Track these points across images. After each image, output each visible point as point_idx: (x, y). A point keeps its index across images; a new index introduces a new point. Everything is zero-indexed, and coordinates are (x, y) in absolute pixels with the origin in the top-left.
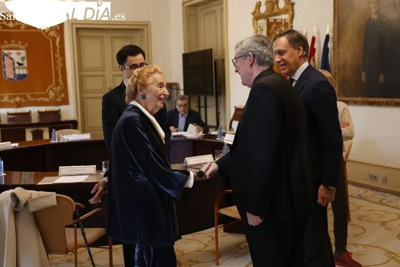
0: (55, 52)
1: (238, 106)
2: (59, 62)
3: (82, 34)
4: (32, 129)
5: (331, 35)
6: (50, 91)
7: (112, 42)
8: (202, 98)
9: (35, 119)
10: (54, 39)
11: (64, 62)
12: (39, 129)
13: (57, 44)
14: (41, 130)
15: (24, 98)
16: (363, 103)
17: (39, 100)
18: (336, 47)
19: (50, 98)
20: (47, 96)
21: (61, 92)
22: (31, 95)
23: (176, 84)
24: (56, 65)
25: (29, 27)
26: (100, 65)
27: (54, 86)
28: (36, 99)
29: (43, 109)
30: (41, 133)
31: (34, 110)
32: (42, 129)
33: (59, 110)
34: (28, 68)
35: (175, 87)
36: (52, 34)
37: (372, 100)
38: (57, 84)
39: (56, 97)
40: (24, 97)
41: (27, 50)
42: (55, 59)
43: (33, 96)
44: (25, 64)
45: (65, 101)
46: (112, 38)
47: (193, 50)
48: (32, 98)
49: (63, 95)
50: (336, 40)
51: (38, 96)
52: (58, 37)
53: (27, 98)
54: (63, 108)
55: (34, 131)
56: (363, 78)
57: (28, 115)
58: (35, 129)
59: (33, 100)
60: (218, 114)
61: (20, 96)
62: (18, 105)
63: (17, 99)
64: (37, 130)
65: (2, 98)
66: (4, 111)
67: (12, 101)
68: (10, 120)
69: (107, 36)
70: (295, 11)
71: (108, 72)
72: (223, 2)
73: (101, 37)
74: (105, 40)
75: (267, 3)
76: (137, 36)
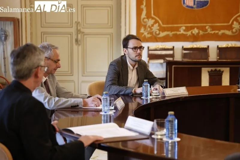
4: (210, 69)
9: (213, 56)
12: (218, 69)
14: (220, 71)
15: (203, 31)
17: (220, 33)
20: (230, 28)
22: (211, 27)
28: (217, 32)
29: (224, 44)
30: (220, 74)
31: (213, 46)
32: (222, 69)
40: (203, 29)
43: (213, 28)
48: (213, 30)
51: (220, 28)
53: (206, 30)
55: (212, 70)
57: (205, 50)
58: (213, 69)
59: (213, 32)
61: (198, 28)
62: (195, 38)
63: (195, 31)
64: (216, 70)
65: (178, 29)
66: (179, 45)
67: (189, 33)
68: (184, 56)
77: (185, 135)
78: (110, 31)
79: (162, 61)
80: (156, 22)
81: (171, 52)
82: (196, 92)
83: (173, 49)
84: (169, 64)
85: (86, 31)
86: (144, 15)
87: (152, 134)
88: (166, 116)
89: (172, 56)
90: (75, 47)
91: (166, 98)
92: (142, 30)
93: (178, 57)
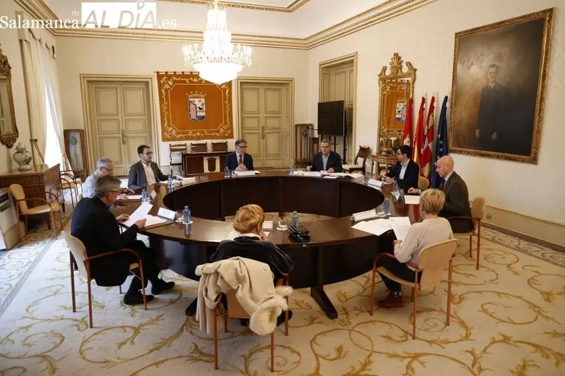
0: (225, 100)
1: (362, 146)
2: (227, 107)
3: (244, 86)
4: (208, 158)
5: (449, 97)
6: (221, 129)
7: (265, 93)
8: (333, 138)
9: (210, 150)
11: (231, 107)
13: (227, 94)
16: (475, 154)
17: (213, 135)
18: (453, 106)
19: (221, 133)
20: (218, 131)
21: (228, 129)
22: (207, 131)
23: (311, 125)
24: (225, 109)
25: (207, 82)
26: (256, 110)
27: (223, 125)
28: (211, 134)
29: (215, 141)
30: (214, 160)
31: (209, 142)
32: (215, 157)
33: (227, 142)
34: (206, 112)
35: (310, 127)
36: (223, 87)
37: (484, 152)
38: (226, 124)
39: (225, 133)
40: (203, 132)
41: (206, 98)
42: (225, 105)
44: (204, 109)
45: (231, 136)
46: (266, 89)
47: (326, 101)
48: (209, 133)
49: (229, 132)
50: (453, 101)
51: (212, 132)
52: (227, 89)
53: (205, 133)
54: (229, 141)
56: (477, 134)
57: (205, 145)
58: (210, 157)
60: (345, 150)
61: (200, 132)
62: (198, 138)
63: (198, 134)
64: (212, 158)
65: (188, 133)
66: (188, 143)
67: (195, 135)
68: (193, 149)
69: (262, 88)
70: (417, 76)
71: (262, 115)
72: (353, 66)
73: (258, 89)
74: (261, 91)
75: (392, 68)
76: (284, 88)
77: (195, 219)
78: (144, 135)
79: (179, 152)
80: (174, 128)
81: (184, 147)
82: (204, 179)
83: (185, 145)
84: (184, 156)
85: (129, 135)
86: (166, 124)
87: (175, 219)
88: (184, 208)
89: (185, 149)
90: (122, 146)
91: (183, 187)
92: (166, 134)
93: (189, 151)
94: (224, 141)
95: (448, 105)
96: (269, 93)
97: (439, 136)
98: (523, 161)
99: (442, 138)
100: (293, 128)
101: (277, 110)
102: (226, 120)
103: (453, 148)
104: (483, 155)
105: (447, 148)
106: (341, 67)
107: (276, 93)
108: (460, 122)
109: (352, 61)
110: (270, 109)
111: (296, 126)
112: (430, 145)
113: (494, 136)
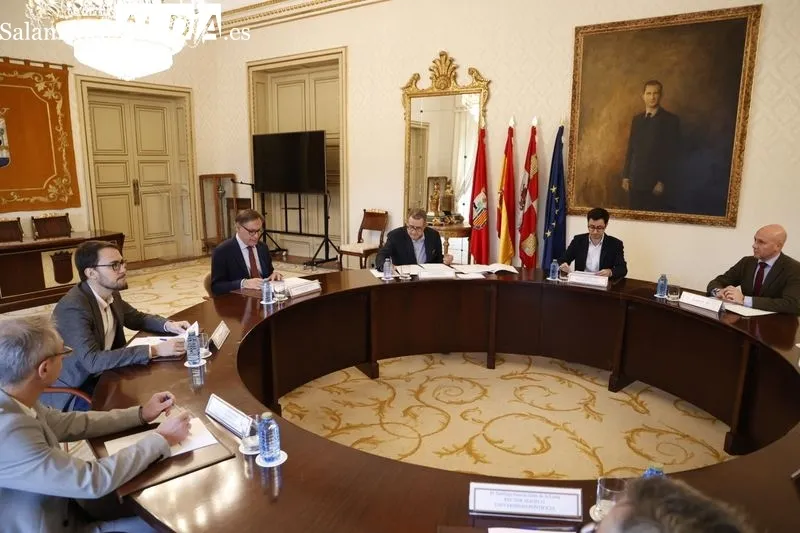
0: (55, 123)
1: (369, 210)
2: (62, 139)
3: (96, 98)
4: (52, 253)
6: (50, 186)
7: (135, 113)
8: (292, 197)
10: (53, 103)
11: (70, 140)
12: (65, 251)
13: (59, 112)
14: (67, 253)
17: (32, 200)
18: (575, 142)
19: (51, 196)
20: (45, 193)
21: (67, 187)
22: (17, 193)
24: (57, 144)
26: (119, 147)
27: (55, 178)
28: (27, 199)
29: (39, 214)
30: (67, 257)
31: (25, 217)
32: (70, 251)
33: (67, 214)
34: (11, 148)
36: (50, 94)
38: (61, 174)
39: (60, 196)
41: (7, 118)
42: (56, 134)
43: (21, 195)
44: (6, 142)
45: (75, 202)
46: (136, 106)
48: (20, 197)
49: (71, 193)
50: (576, 133)
51: (30, 194)
52: (58, 100)
53: (12, 198)
54: (72, 212)
55: (56, 254)
56: (625, 186)
58: (58, 252)
59: (21, 200)
60: (326, 218)
64: (61, 253)
69: (129, 105)
70: (491, 91)
71: (133, 158)
72: (338, 69)
73: (120, 105)
74: (127, 110)
75: (435, 78)
76: (170, 106)
94: (61, 213)
95: (565, 139)
96: (144, 115)
97: (554, 189)
98: (713, 224)
99: (558, 193)
100: (197, 182)
101: (160, 147)
102: (60, 167)
103: (578, 208)
104: (637, 218)
105: (566, 209)
106: (290, 73)
107: (157, 116)
108: (591, 167)
109: (336, 62)
110: (146, 146)
111: (202, 178)
112: (535, 204)
113: (659, 188)
